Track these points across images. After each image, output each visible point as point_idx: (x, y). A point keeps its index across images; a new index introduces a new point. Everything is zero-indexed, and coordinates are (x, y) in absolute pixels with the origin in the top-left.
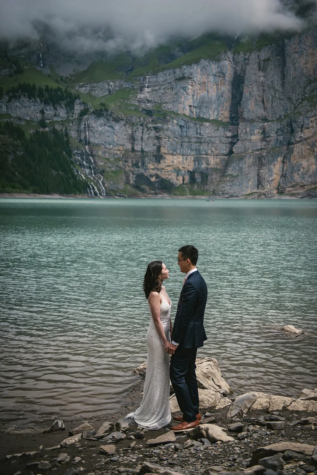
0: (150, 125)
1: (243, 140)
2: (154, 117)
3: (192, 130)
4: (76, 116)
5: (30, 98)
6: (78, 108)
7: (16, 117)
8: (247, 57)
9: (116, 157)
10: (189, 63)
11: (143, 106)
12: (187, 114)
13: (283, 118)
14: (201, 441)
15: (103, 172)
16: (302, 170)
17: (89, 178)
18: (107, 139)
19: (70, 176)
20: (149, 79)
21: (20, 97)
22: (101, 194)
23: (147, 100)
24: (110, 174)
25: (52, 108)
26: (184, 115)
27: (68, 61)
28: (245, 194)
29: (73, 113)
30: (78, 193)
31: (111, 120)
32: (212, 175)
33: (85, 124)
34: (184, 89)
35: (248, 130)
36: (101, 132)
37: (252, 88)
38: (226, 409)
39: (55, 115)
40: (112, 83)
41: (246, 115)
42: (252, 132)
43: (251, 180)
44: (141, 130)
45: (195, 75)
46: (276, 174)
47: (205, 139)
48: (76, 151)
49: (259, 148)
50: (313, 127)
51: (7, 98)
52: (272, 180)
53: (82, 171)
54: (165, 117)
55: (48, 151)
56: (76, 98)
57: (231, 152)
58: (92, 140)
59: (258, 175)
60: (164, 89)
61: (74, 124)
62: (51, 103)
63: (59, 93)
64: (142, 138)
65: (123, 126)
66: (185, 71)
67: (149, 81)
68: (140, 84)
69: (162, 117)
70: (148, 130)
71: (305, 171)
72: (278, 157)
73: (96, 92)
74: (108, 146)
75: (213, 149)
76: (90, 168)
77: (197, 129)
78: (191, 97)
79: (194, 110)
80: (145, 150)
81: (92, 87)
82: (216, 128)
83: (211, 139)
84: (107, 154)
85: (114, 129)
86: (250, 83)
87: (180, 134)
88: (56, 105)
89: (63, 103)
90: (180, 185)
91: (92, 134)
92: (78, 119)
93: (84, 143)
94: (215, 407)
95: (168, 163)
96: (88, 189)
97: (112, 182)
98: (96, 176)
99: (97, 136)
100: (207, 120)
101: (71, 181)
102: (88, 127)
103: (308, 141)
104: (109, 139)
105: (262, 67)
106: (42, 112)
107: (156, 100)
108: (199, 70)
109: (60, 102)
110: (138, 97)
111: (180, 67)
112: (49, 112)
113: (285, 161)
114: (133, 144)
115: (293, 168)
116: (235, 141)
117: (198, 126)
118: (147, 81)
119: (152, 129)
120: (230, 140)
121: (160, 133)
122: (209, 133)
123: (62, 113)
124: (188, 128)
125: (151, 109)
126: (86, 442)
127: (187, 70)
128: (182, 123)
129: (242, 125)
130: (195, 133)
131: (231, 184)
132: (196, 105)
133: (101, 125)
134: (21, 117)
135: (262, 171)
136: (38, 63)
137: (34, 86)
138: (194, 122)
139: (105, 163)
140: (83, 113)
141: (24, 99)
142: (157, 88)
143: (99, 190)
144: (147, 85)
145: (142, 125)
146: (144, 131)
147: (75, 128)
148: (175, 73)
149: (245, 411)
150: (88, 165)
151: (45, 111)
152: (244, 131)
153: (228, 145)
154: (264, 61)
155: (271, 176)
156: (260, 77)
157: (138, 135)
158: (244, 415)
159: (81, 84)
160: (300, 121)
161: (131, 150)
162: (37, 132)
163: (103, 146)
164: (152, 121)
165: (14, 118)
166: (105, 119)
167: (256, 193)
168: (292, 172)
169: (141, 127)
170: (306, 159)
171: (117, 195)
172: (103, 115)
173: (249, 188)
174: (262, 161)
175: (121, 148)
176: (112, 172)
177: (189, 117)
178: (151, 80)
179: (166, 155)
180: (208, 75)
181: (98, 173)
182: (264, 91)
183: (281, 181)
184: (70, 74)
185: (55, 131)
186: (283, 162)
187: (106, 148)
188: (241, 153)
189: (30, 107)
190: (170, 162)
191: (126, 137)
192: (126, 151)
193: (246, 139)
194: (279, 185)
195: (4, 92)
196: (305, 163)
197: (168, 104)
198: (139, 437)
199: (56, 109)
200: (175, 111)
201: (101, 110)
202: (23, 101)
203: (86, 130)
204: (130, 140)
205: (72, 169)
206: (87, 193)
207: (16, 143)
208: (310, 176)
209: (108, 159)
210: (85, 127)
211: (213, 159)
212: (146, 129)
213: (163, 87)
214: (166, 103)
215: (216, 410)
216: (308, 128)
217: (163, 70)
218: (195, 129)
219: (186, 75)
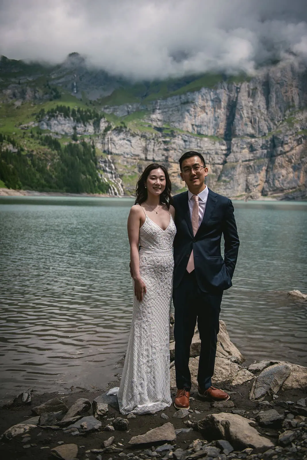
0: (160, 140)
1: (234, 152)
2: (163, 132)
3: (193, 144)
4: (102, 132)
5: (65, 117)
6: (103, 125)
7: (54, 132)
8: (239, 86)
9: (132, 164)
10: (192, 91)
11: (154, 124)
12: (190, 131)
13: (267, 135)
14: (218, 445)
15: (121, 176)
16: (282, 177)
17: (111, 181)
18: (126, 150)
19: (96, 179)
20: (160, 102)
21: (57, 116)
22: (119, 194)
23: (158, 119)
24: (128, 178)
25: (83, 125)
26: (188, 131)
27: (96, 89)
28: (235, 196)
29: (99, 130)
30: (101, 192)
31: (129, 135)
32: (209, 180)
33: (108, 138)
34: (188, 111)
35: (239, 145)
36: (121, 144)
37: (242, 111)
38: (248, 385)
39: (85, 131)
40: (130, 106)
41: (237, 132)
42: (242, 146)
43: (241, 185)
44: (153, 144)
45: (196, 100)
46: (261, 180)
47: (204, 151)
48: (100, 159)
49: (248, 159)
50: (291, 143)
51: (48, 117)
52: (257, 186)
53: (105, 175)
54: (172, 134)
55: (78, 159)
56: (101, 118)
57: (225, 162)
58: (114, 151)
59: (247, 181)
60: (172, 111)
61: (100, 138)
62: (82, 122)
63: (88, 113)
64: (154, 150)
65: (139, 140)
66: (189, 97)
67: (160, 105)
68: (153, 107)
69: (170, 133)
70: (158, 144)
71: (284, 178)
72: (263, 167)
73: (118, 113)
74: (126, 156)
75: (211, 160)
76: (111, 173)
77: (198, 143)
78: (193, 117)
79: (196, 129)
80: (156, 159)
81: (115, 109)
82: (213, 143)
83: (209, 151)
84: (125, 163)
85: (131, 142)
86: (241, 107)
87: (184, 147)
88: (86, 124)
89: (91, 122)
90: (184, 188)
91: (114, 146)
92: (103, 134)
93: (107, 153)
94: (230, 382)
95: (174, 170)
96: (109, 190)
97: (129, 185)
98: (117, 179)
99: (117, 147)
100: (206, 136)
101: (97, 184)
102: (111, 140)
103: (288, 154)
104: (127, 150)
105: (251, 94)
106: (75, 128)
107: (165, 120)
108: (200, 97)
109: (89, 121)
110: (151, 117)
111: (185, 93)
112: (80, 129)
113: (268, 170)
114: (146, 154)
115: (274, 175)
116: (229, 153)
117: (199, 140)
118: (159, 104)
119: (162, 142)
120: (224, 152)
121: (168, 146)
122: (207, 147)
123: (91, 129)
124: (191, 142)
125: (161, 127)
126: (40, 434)
127: (190, 96)
128: (186, 138)
129: (234, 140)
130: (196, 146)
131: (225, 188)
132: (197, 124)
133: (120, 139)
134: (59, 133)
135: (249, 178)
136: (72, 90)
137: (69, 108)
138: (195, 137)
139: (124, 169)
140: (107, 129)
141: (61, 118)
142: (166, 110)
143: (118, 190)
144: (158, 107)
145: (153, 139)
146: (155, 144)
147: (100, 141)
148: (180, 98)
149: (276, 390)
150: (110, 171)
151: (77, 128)
152: (236, 145)
153: (223, 157)
154: (253, 90)
155: (257, 182)
156: (249, 102)
157: (151, 147)
158: (275, 396)
159: (106, 106)
160: (280, 138)
161: (144, 158)
162: (70, 145)
163: (122, 157)
164: (162, 136)
165: (53, 133)
166: (124, 135)
167: (245, 195)
168: (273, 180)
169: (153, 141)
170: (285, 168)
171: (132, 195)
172: (123, 131)
173: (239, 191)
174: (249, 170)
175: (137, 158)
176: (129, 176)
177: (192, 133)
178: (162, 104)
179: (172, 164)
180: (207, 100)
181: (118, 177)
182: (252, 113)
183: (265, 186)
184: (97, 99)
185: (84, 144)
186: (267, 171)
187: (125, 157)
188: (233, 162)
189: (65, 124)
190: (176, 169)
191: (141, 149)
192: (141, 159)
193: (237, 152)
194: (263, 189)
195: (46, 113)
196: (284, 172)
197: (175, 123)
198: (120, 427)
199: (85, 126)
200: (180, 128)
201: (121, 127)
202: (60, 119)
203: (108, 143)
204: (144, 151)
205: (97, 174)
206: (109, 193)
207: (53, 152)
208: (288, 183)
209: (126, 166)
210: (108, 141)
211: (211, 168)
212: (157, 143)
213: (171, 109)
214: (173, 122)
215: (232, 386)
216: (287, 144)
217: (171, 96)
218: (196, 143)
219: (190, 100)
